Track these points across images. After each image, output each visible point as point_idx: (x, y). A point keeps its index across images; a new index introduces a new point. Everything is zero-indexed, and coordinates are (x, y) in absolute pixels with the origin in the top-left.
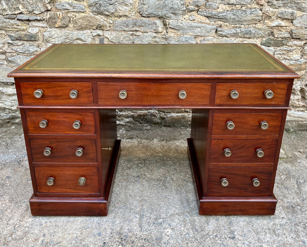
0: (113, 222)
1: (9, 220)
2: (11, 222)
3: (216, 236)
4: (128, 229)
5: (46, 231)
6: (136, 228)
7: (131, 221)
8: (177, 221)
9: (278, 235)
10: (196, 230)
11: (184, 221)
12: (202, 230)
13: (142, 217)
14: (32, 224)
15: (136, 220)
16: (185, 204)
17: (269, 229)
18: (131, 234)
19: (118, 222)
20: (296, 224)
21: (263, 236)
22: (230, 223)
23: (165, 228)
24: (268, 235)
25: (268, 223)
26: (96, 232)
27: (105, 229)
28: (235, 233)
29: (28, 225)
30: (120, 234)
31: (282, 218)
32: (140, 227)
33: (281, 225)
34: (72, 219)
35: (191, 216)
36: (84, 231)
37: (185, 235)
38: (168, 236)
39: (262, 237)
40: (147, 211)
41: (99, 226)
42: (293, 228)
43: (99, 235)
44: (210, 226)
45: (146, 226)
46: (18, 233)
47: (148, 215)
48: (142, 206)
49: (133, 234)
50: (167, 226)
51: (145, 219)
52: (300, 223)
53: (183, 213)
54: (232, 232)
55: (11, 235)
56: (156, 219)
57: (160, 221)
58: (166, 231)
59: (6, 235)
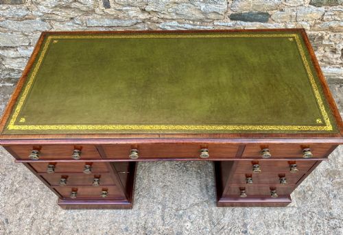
0: (139, 215)
1: (44, 214)
2: (46, 216)
3: (231, 230)
4: (152, 223)
5: (79, 227)
6: (159, 222)
7: (154, 212)
8: (196, 212)
9: (286, 228)
10: (213, 223)
11: (203, 213)
12: (218, 224)
13: (164, 207)
14: (65, 218)
15: (159, 212)
16: (204, 191)
17: (279, 221)
18: (154, 229)
19: (142, 215)
20: (304, 214)
21: (273, 230)
22: (245, 214)
23: (185, 222)
24: (277, 228)
25: (279, 214)
26: (123, 226)
27: (131, 223)
28: (248, 227)
29: (62, 219)
30: (145, 229)
31: (293, 207)
32: (163, 219)
33: (290, 216)
34: (100, 211)
35: (209, 205)
36: (113, 225)
37: (203, 229)
38: (188, 231)
39: (271, 230)
40: (169, 201)
41: (126, 220)
42: (301, 219)
43: (127, 230)
44: (226, 219)
45: (168, 219)
46: (54, 229)
47: (170, 205)
48: (164, 194)
49: (157, 229)
50: (187, 219)
51: (167, 210)
52: (308, 212)
53: (202, 203)
54: (245, 225)
55: (49, 231)
56: (177, 210)
57: (181, 212)
58: (186, 224)
59: (44, 231)
